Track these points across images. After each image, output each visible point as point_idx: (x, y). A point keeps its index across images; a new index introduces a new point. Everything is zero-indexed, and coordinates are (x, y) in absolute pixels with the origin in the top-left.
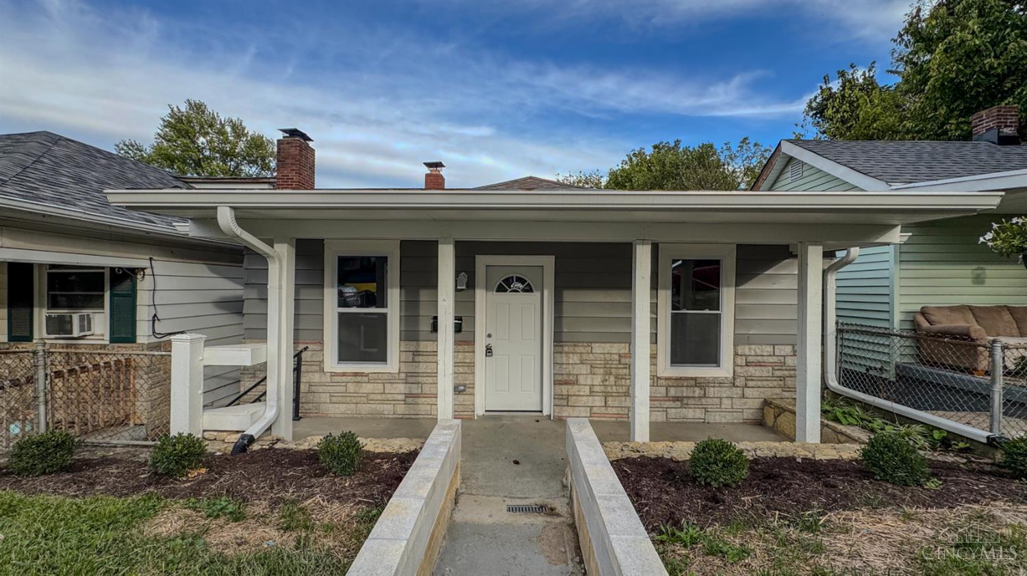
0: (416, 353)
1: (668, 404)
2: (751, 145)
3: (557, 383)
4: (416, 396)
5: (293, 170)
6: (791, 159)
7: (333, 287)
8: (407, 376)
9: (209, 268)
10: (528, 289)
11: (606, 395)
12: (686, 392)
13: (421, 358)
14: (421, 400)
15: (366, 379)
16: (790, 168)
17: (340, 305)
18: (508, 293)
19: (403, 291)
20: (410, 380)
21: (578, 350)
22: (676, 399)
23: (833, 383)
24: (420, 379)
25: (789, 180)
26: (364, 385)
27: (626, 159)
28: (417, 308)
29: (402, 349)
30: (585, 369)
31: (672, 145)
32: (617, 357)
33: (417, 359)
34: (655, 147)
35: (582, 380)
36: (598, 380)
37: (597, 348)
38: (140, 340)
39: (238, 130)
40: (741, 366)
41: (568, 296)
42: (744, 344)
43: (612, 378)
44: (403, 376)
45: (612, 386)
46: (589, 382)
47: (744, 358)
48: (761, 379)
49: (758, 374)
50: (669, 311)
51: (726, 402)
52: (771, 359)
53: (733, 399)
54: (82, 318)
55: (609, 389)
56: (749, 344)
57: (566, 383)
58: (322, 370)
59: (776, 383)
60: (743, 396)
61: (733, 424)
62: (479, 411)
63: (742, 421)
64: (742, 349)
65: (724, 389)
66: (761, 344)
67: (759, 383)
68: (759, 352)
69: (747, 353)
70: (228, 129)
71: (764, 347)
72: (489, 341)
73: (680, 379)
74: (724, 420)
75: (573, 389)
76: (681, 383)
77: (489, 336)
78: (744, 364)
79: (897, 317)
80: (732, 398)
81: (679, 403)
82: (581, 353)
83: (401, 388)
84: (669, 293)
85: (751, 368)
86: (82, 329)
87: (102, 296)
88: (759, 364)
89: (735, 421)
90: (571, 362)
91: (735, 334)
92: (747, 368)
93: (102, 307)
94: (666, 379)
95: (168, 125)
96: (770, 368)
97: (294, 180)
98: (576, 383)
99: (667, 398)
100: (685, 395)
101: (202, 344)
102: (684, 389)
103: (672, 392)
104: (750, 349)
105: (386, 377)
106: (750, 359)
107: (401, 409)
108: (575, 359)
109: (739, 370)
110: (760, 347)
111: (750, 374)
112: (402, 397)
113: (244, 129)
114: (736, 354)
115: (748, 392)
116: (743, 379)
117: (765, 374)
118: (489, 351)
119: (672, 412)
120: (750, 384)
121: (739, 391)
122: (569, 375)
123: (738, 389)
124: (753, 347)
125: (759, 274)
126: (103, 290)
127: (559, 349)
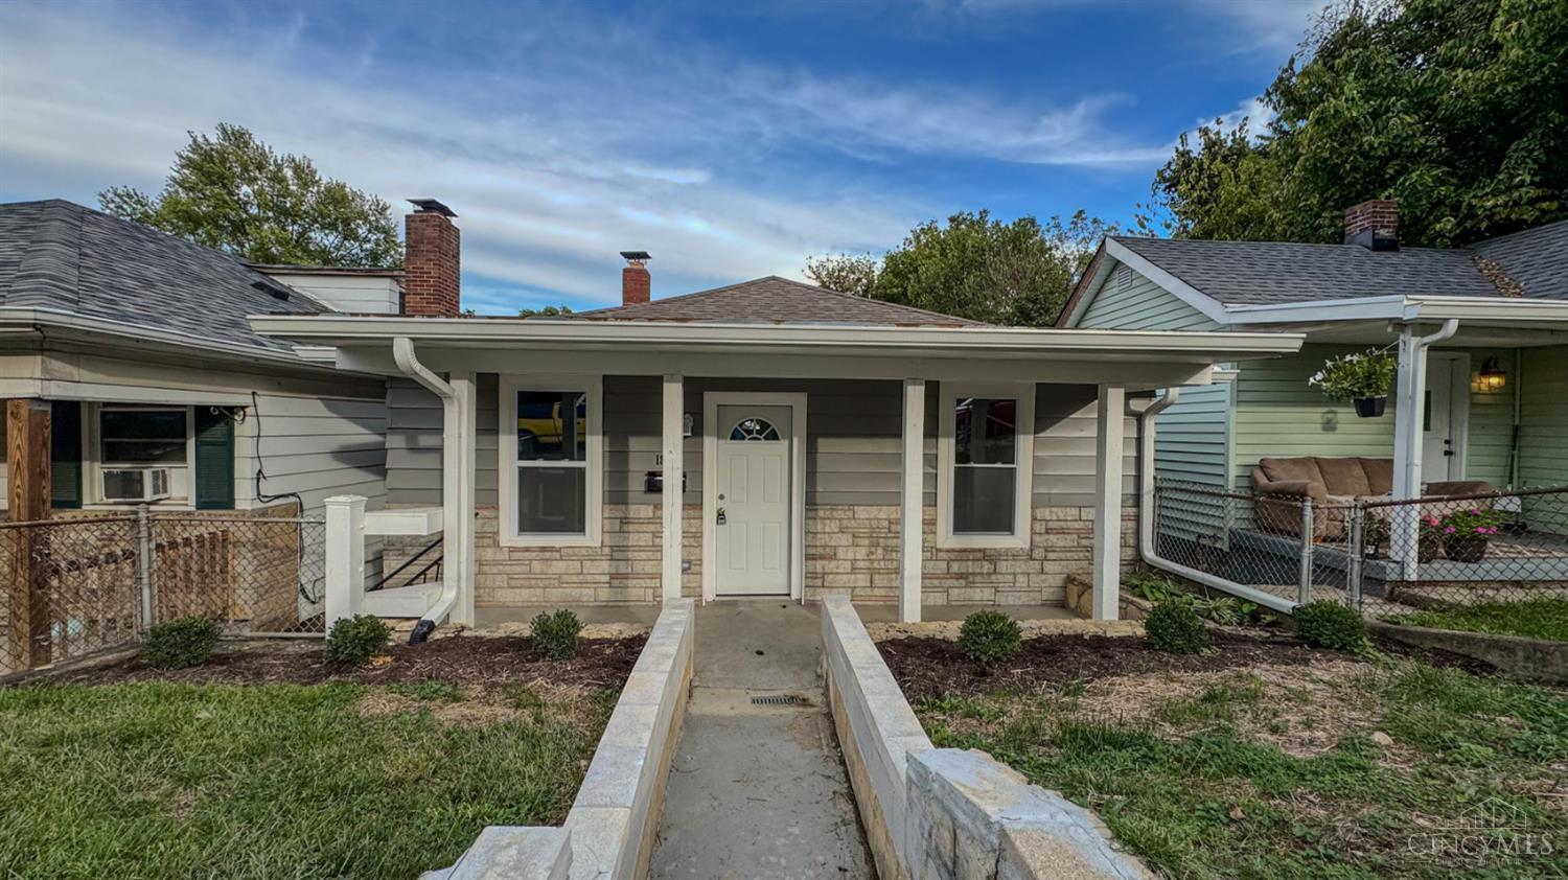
0: (625, 521)
1: (949, 582)
2: (1089, 222)
3: (809, 557)
4: (625, 576)
5: (431, 260)
6: (1117, 264)
7: (511, 433)
8: (612, 551)
9: (326, 406)
10: (773, 436)
11: (872, 572)
12: (971, 567)
13: (631, 528)
14: (631, 583)
15: (557, 555)
16: (1116, 274)
17: (520, 458)
18: (746, 441)
19: (607, 439)
20: (617, 555)
21: (835, 514)
22: (960, 576)
23: (1149, 553)
24: (631, 555)
25: (1115, 290)
26: (555, 562)
27: (911, 236)
28: (626, 461)
29: (606, 515)
30: (845, 539)
31: (977, 217)
32: (886, 524)
33: (625, 528)
34: (952, 220)
35: (841, 553)
36: (862, 553)
37: (862, 512)
38: (240, 505)
39: (305, 176)
40: (1040, 534)
41: (824, 445)
42: (1044, 506)
43: (880, 551)
44: (607, 550)
45: (879, 560)
46: (850, 556)
47: (1044, 523)
48: (1065, 549)
49: (1061, 543)
50: (953, 464)
51: (1022, 580)
52: (1076, 525)
53: (1031, 576)
54: (155, 475)
55: (876, 565)
56: (1050, 506)
57: (822, 558)
58: (496, 544)
59: (1081, 555)
60: (1042, 572)
61: (1030, 606)
62: (709, 596)
63: (1040, 602)
64: (1041, 513)
65: (1018, 563)
66: (1066, 507)
67: (1062, 555)
68: (1062, 516)
69: (1048, 518)
70: (289, 173)
71: (1068, 509)
72: (721, 504)
73: (965, 550)
74: (1018, 602)
75: (831, 565)
76: (965, 555)
77: (722, 497)
78: (1043, 531)
79: (1233, 472)
80: (1028, 574)
81: (963, 582)
82: (841, 520)
83: (605, 566)
84: (953, 441)
85: (1052, 536)
86: (156, 491)
87: (183, 446)
88: (1062, 531)
89: (1033, 603)
90: (827, 530)
91: (1033, 494)
92: (1047, 537)
93: (184, 459)
94: (948, 551)
95: (189, 164)
96: (1076, 536)
97: (432, 274)
98: (833, 557)
99: (949, 575)
100: (970, 570)
101: (363, 509)
102: (970, 563)
103: (955, 567)
104: (1051, 512)
105: (584, 552)
106: (1051, 525)
107: (604, 594)
108: (833, 526)
109: (1037, 538)
110: (1063, 509)
111: (1050, 544)
112: (606, 578)
113: (313, 173)
114: (1034, 519)
115: (1048, 566)
116: (1042, 550)
117: (1069, 544)
118: (721, 517)
119: (954, 593)
120: (1051, 556)
121: (1037, 565)
122: (824, 547)
123: (1036, 562)
124: (1055, 509)
125: (1063, 418)
126: (184, 436)
127: (811, 514)
